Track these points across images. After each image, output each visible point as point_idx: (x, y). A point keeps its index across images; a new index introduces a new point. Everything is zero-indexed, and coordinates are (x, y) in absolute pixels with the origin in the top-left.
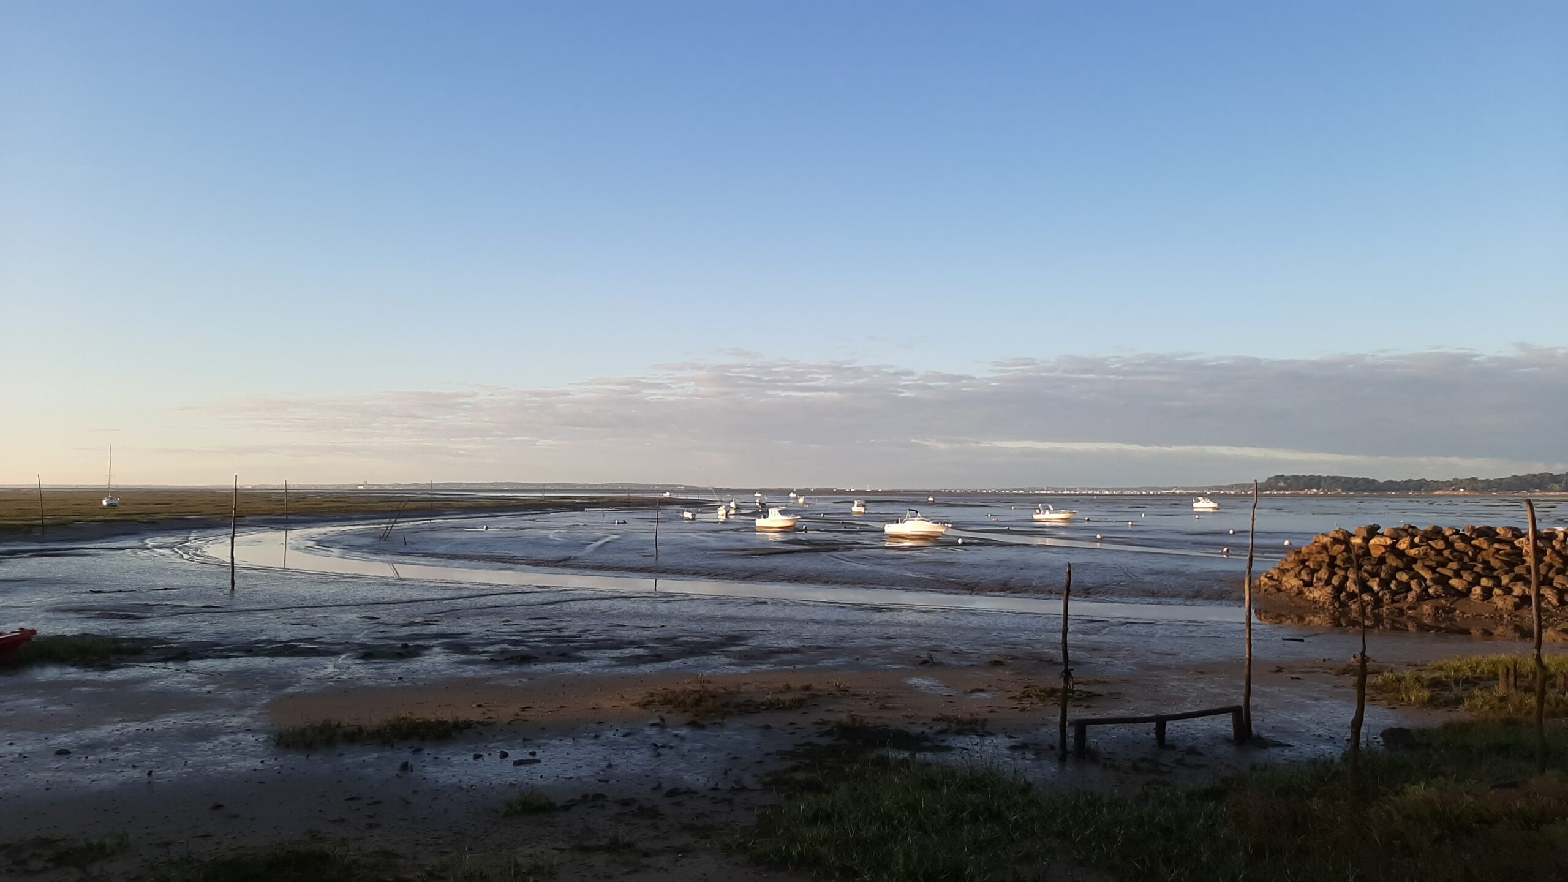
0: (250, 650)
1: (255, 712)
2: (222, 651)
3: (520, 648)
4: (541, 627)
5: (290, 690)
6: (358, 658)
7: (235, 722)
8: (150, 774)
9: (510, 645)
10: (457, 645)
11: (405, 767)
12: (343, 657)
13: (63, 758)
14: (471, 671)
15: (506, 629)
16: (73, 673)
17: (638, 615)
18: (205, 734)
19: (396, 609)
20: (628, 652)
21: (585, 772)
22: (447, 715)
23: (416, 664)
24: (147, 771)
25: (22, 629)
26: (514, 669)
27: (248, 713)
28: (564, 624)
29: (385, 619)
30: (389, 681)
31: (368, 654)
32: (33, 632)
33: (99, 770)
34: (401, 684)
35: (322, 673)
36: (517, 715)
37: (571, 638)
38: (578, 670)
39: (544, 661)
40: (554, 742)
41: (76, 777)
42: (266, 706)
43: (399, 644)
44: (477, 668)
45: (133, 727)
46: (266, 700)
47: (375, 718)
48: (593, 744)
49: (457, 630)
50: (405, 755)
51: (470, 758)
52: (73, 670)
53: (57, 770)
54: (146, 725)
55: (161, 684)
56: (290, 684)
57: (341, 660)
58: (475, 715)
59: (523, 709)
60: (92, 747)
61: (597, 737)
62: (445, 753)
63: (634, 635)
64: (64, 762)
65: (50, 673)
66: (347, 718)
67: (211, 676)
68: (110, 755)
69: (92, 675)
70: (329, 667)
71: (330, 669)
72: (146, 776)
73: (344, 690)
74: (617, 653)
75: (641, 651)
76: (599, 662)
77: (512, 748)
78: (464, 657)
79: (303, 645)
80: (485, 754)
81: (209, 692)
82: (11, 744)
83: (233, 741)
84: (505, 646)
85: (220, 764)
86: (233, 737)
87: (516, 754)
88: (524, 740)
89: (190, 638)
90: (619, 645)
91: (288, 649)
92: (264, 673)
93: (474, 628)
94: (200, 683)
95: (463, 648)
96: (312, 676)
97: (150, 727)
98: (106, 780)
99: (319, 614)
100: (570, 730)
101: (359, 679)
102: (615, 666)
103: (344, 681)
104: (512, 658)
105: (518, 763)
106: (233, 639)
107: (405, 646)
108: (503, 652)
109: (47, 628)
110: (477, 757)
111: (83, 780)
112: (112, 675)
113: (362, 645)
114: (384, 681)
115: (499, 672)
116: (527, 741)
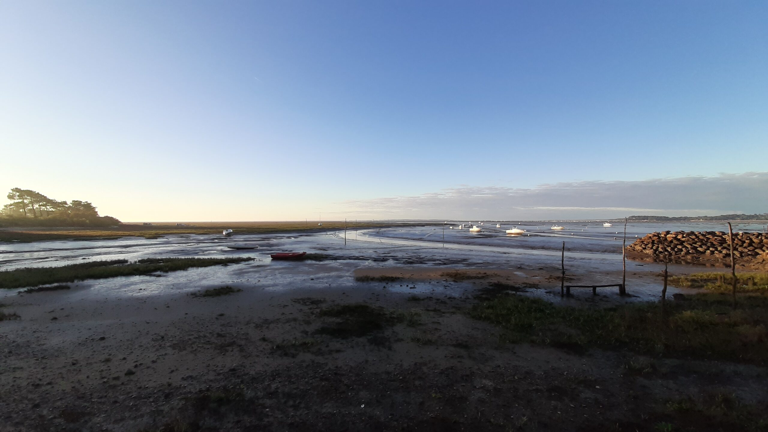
0: (350, 258)
4: (415, 255)
5: (359, 268)
7: (347, 274)
8: (330, 285)
10: (395, 259)
11: (384, 287)
12: (370, 260)
14: (399, 265)
15: (407, 255)
16: (314, 262)
17: (439, 253)
18: (341, 277)
19: (381, 250)
20: (437, 262)
21: (427, 291)
22: (394, 276)
23: (386, 263)
25: (304, 252)
26: (409, 265)
28: (421, 255)
29: (379, 252)
31: (375, 260)
32: (306, 253)
33: (319, 284)
34: (383, 267)
35: (365, 264)
36: (410, 276)
39: (416, 264)
40: (419, 283)
42: (354, 271)
43: (382, 258)
45: (326, 274)
46: (353, 270)
47: (377, 275)
48: (429, 285)
49: (395, 255)
50: (384, 284)
51: (399, 286)
52: (313, 261)
53: (311, 283)
54: (329, 274)
57: (369, 261)
58: (400, 276)
59: (412, 275)
60: (318, 278)
61: (430, 283)
62: (394, 284)
63: (438, 258)
65: (309, 262)
66: (371, 275)
67: (342, 264)
68: (322, 280)
69: (318, 263)
70: (367, 263)
72: (329, 285)
73: (370, 268)
74: (434, 262)
75: (440, 262)
77: (409, 284)
78: (397, 262)
79: (361, 257)
80: (403, 285)
82: (302, 277)
83: (347, 279)
84: (407, 259)
85: (344, 284)
86: (347, 278)
87: (410, 286)
88: (412, 282)
89: (337, 255)
90: (435, 260)
91: (357, 258)
92: (353, 264)
93: (399, 255)
95: (397, 260)
98: (321, 286)
99: (364, 250)
100: (423, 281)
101: (373, 266)
103: (370, 266)
104: (408, 262)
105: (411, 288)
106: (346, 256)
107: (383, 259)
108: (406, 261)
109: (309, 252)
110: (401, 286)
112: (321, 263)
113: (374, 258)
115: (406, 266)
116: (413, 283)
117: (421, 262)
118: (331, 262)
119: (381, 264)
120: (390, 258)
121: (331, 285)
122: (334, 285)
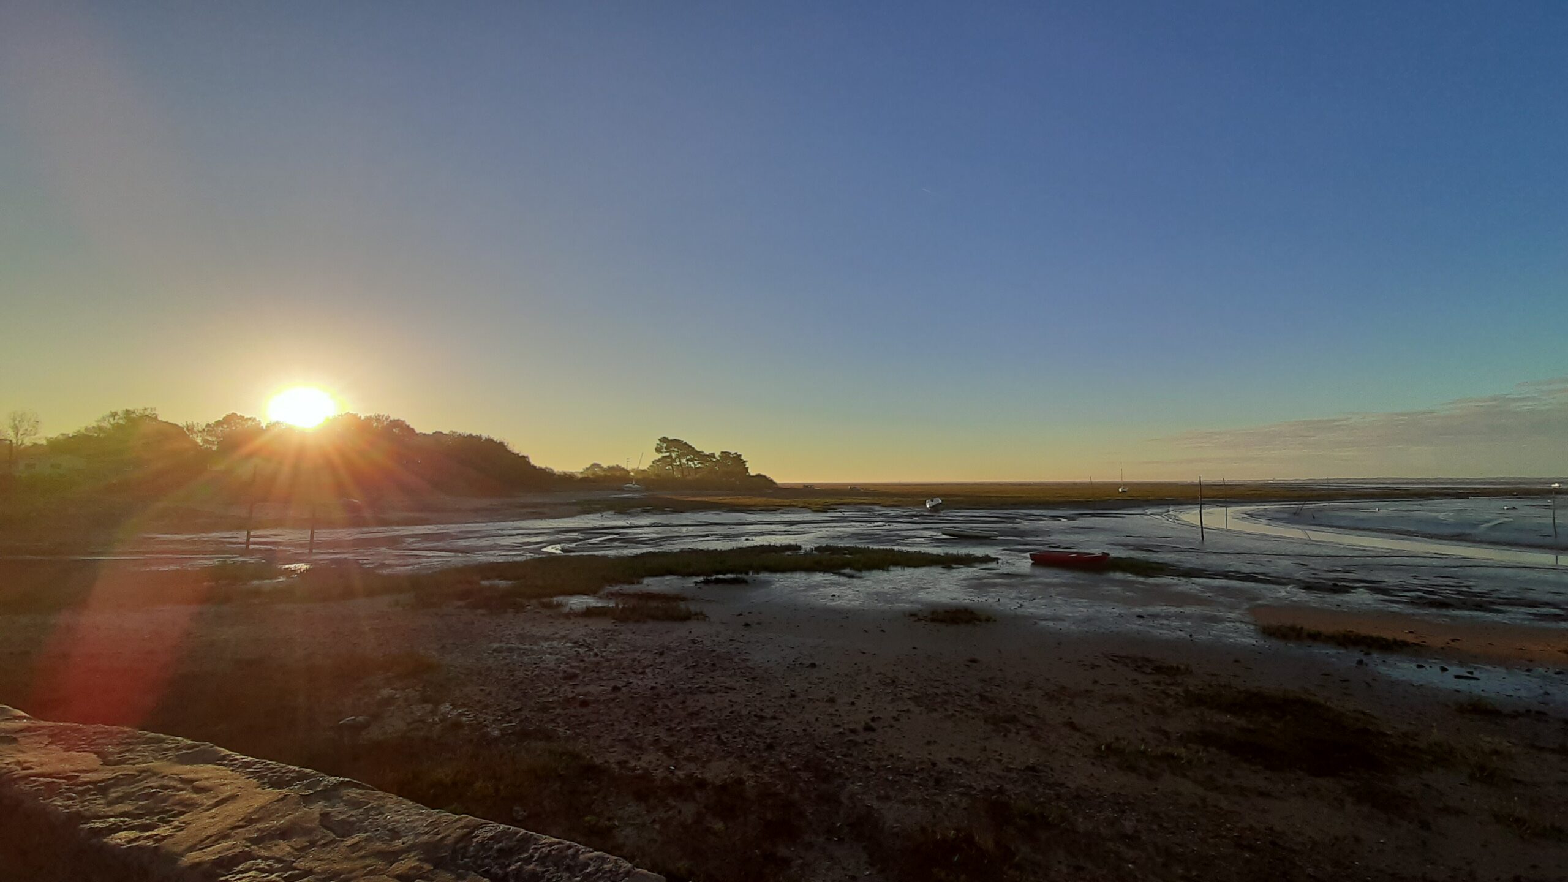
0: (1227, 576)
1: (1241, 612)
2: (1209, 574)
3: (1436, 597)
4: (1450, 584)
5: (1259, 602)
6: (1300, 589)
7: (1231, 615)
8: (1191, 636)
9: (1424, 593)
10: (1375, 588)
11: (1360, 662)
12: (1290, 587)
13: (1141, 619)
14: (1396, 607)
15: (1416, 582)
16: (1130, 577)
18: (1214, 619)
19: (1320, 560)
22: (1388, 635)
23: (1347, 597)
24: (1189, 634)
25: (1104, 553)
26: (1434, 610)
27: (1238, 611)
28: (1471, 583)
29: (1312, 566)
30: (1330, 606)
31: (1308, 587)
32: (1108, 554)
34: (1339, 609)
35: (1279, 595)
36: (1448, 643)
37: (1482, 595)
38: (1497, 619)
39: (1459, 608)
40: (1489, 668)
41: (1151, 631)
42: (1247, 609)
43: (1331, 583)
44: (1400, 606)
45: (1173, 609)
46: (1246, 606)
47: (1327, 628)
49: (1374, 579)
50: (1356, 655)
51: (1413, 666)
52: (1130, 575)
53: (1140, 625)
54: (1179, 610)
55: (1180, 588)
56: (1258, 599)
57: (1289, 588)
58: (1410, 638)
59: (1453, 640)
60: (1154, 616)
61: (1528, 670)
62: (1392, 659)
64: (1141, 621)
65: (1118, 575)
66: (1310, 625)
67: (1208, 588)
68: (1165, 622)
69: (1141, 579)
70: (1283, 592)
71: (1284, 594)
72: (1189, 637)
73: (1297, 608)
76: (1518, 615)
77: (1451, 665)
78: (1386, 597)
79: (1260, 577)
80: (1427, 666)
81: (1209, 597)
83: (1233, 626)
84: (1420, 594)
86: (1233, 624)
87: (1454, 670)
88: (1460, 662)
89: (1189, 565)
91: (1249, 577)
92: (1240, 591)
94: (1202, 591)
95: (1384, 591)
96: (1272, 596)
97: (1183, 611)
98: (1165, 634)
99: (1264, 559)
100: (1503, 661)
101: (1306, 601)
102: (1533, 620)
103: (1295, 602)
104: (1431, 603)
105: (1457, 677)
106: (1213, 569)
107: (1335, 585)
108: (1420, 598)
110: (1420, 666)
111: (1157, 632)
112: (1152, 580)
113: (1304, 582)
114: (1326, 605)
115: (1421, 612)
116: (1461, 664)
117: (1480, 606)
118: (1174, 581)
119: (1328, 599)
120: (1357, 585)
121: (1195, 636)
122: (1201, 637)
